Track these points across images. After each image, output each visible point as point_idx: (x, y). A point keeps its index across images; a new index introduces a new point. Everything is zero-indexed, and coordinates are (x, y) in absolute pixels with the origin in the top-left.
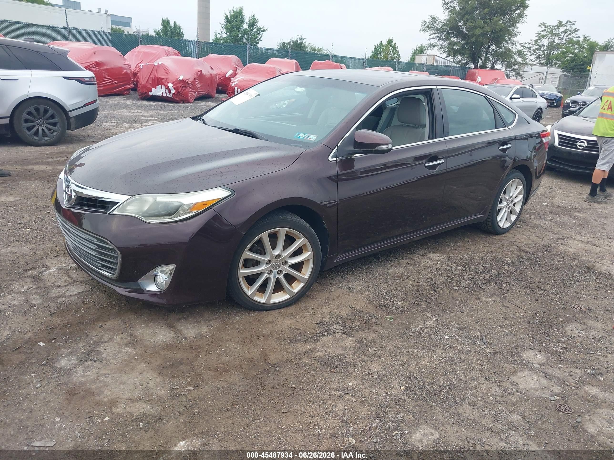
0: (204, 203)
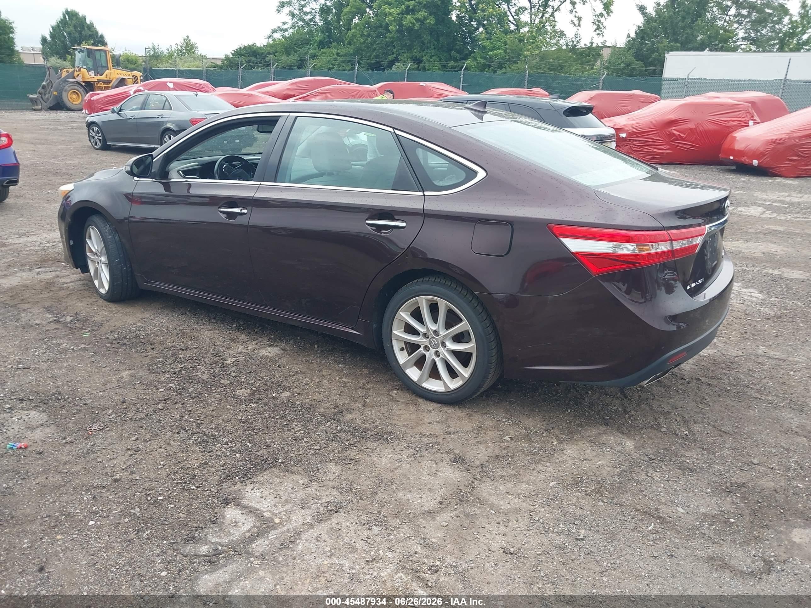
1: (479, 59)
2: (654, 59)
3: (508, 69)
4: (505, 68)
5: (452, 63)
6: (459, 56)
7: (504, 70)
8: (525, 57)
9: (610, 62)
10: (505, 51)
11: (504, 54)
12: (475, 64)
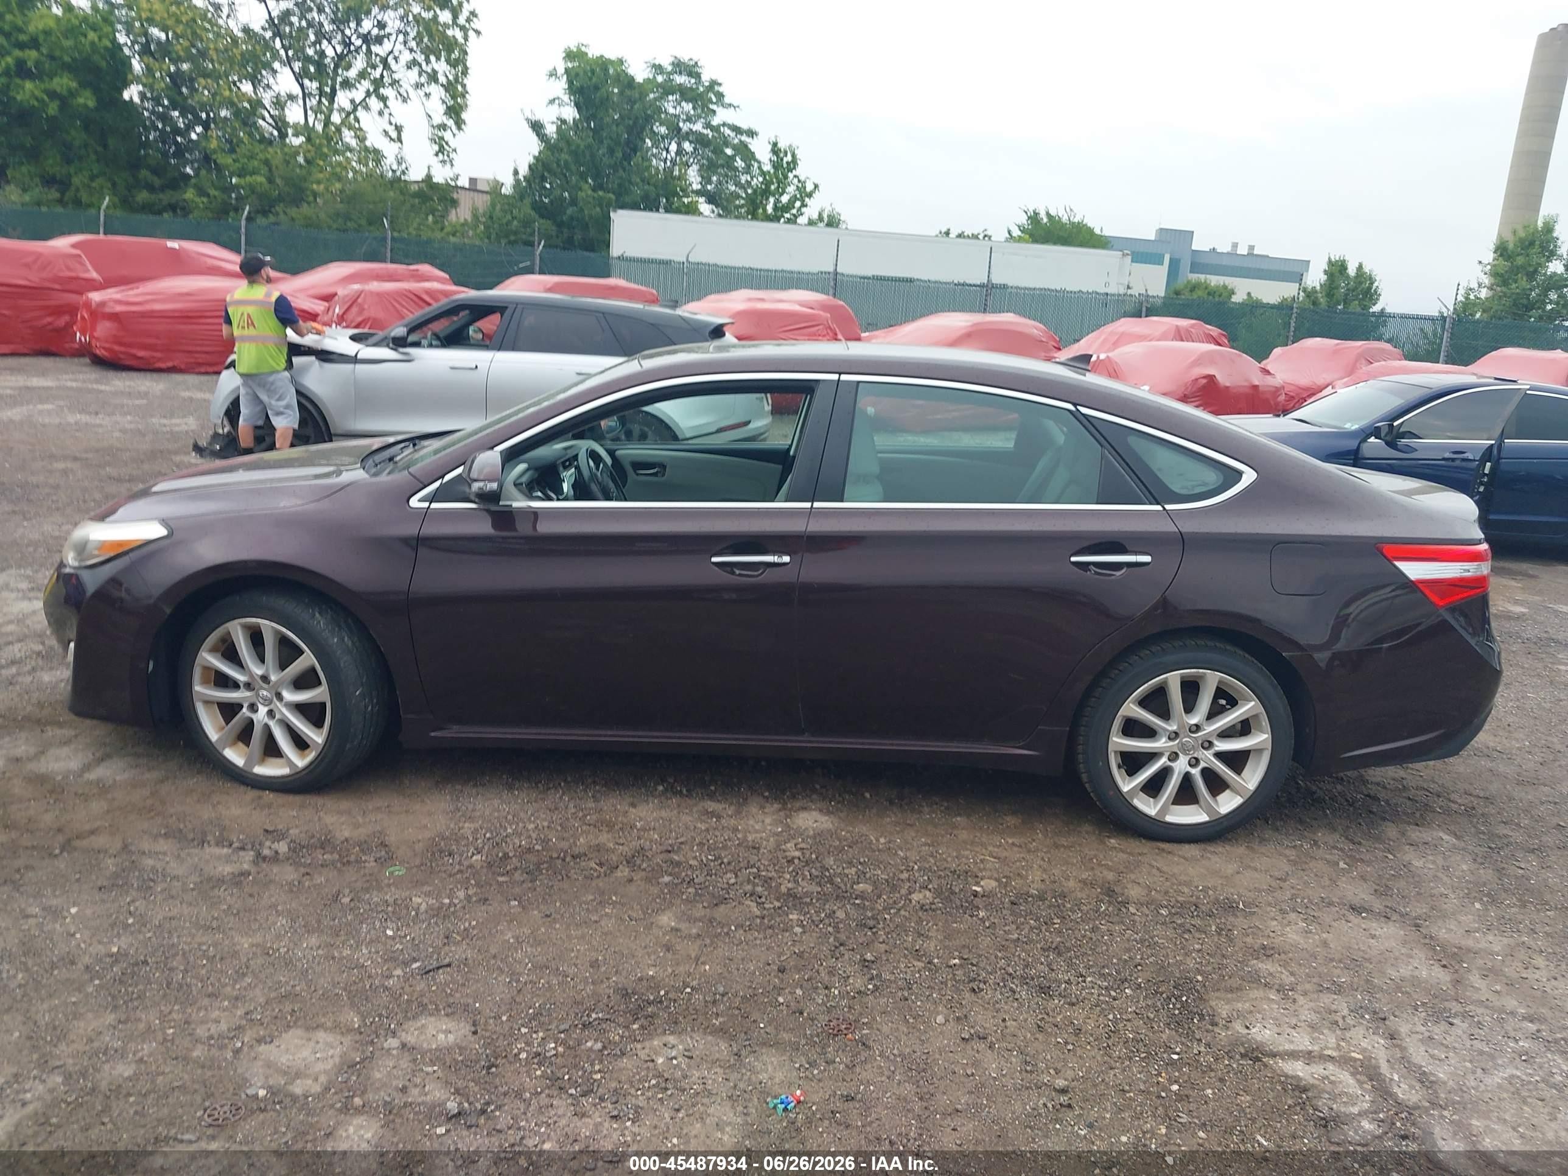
0: (120, 544)
1: (213, 192)
2: (572, 218)
3: (282, 216)
4: (277, 214)
5: (143, 196)
6: (157, 182)
7: (272, 218)
8: (315, 195)
9: (491, 217)
10: (270, 181)
11: (267, 186)
12: (205, 200)
